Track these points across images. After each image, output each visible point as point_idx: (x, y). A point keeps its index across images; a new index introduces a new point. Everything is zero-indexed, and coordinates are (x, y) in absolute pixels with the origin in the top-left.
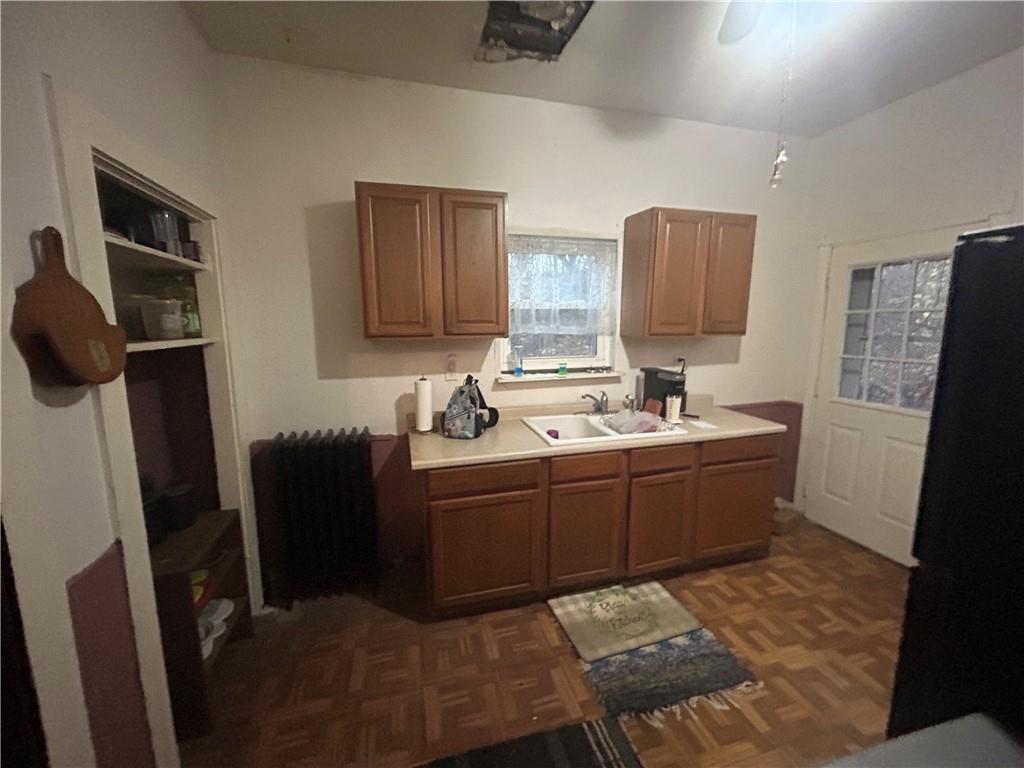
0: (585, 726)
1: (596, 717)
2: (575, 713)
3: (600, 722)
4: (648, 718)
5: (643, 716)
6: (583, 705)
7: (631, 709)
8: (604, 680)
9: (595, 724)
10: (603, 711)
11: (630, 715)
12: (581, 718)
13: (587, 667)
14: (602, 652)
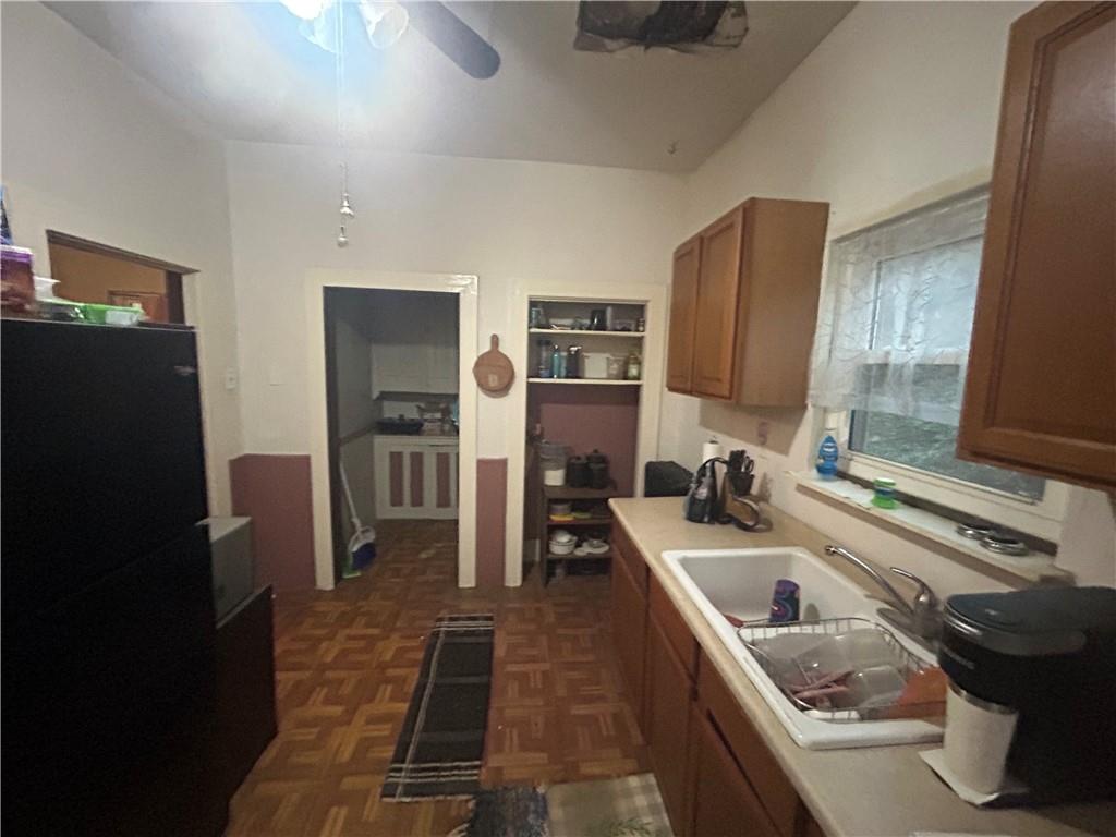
0: (477, 763)
1: (483, 776)
2: (494, 761)
3: (475, 778)
4: (460, 832)
5: (466, 825)
6: (499, 770)
7: (477, 815)
8: (518, 800)
9: (475, 771)
10: (486, 787)
11: (472, 810)
12: (486, 763)
13: (541, 790)
14: (556, 813)
